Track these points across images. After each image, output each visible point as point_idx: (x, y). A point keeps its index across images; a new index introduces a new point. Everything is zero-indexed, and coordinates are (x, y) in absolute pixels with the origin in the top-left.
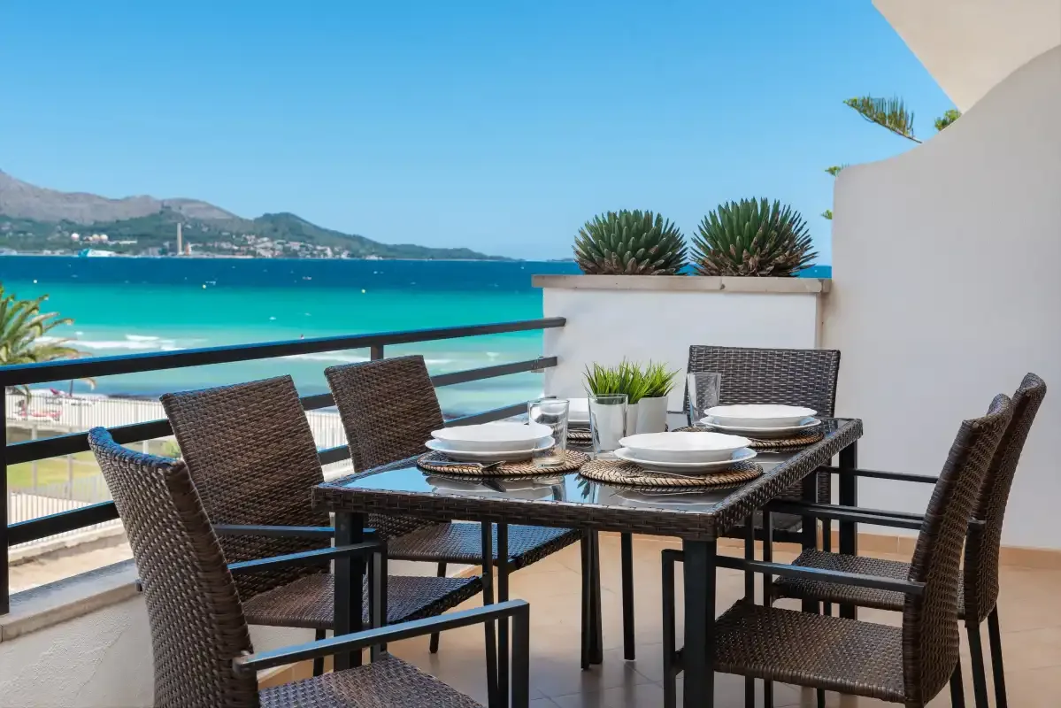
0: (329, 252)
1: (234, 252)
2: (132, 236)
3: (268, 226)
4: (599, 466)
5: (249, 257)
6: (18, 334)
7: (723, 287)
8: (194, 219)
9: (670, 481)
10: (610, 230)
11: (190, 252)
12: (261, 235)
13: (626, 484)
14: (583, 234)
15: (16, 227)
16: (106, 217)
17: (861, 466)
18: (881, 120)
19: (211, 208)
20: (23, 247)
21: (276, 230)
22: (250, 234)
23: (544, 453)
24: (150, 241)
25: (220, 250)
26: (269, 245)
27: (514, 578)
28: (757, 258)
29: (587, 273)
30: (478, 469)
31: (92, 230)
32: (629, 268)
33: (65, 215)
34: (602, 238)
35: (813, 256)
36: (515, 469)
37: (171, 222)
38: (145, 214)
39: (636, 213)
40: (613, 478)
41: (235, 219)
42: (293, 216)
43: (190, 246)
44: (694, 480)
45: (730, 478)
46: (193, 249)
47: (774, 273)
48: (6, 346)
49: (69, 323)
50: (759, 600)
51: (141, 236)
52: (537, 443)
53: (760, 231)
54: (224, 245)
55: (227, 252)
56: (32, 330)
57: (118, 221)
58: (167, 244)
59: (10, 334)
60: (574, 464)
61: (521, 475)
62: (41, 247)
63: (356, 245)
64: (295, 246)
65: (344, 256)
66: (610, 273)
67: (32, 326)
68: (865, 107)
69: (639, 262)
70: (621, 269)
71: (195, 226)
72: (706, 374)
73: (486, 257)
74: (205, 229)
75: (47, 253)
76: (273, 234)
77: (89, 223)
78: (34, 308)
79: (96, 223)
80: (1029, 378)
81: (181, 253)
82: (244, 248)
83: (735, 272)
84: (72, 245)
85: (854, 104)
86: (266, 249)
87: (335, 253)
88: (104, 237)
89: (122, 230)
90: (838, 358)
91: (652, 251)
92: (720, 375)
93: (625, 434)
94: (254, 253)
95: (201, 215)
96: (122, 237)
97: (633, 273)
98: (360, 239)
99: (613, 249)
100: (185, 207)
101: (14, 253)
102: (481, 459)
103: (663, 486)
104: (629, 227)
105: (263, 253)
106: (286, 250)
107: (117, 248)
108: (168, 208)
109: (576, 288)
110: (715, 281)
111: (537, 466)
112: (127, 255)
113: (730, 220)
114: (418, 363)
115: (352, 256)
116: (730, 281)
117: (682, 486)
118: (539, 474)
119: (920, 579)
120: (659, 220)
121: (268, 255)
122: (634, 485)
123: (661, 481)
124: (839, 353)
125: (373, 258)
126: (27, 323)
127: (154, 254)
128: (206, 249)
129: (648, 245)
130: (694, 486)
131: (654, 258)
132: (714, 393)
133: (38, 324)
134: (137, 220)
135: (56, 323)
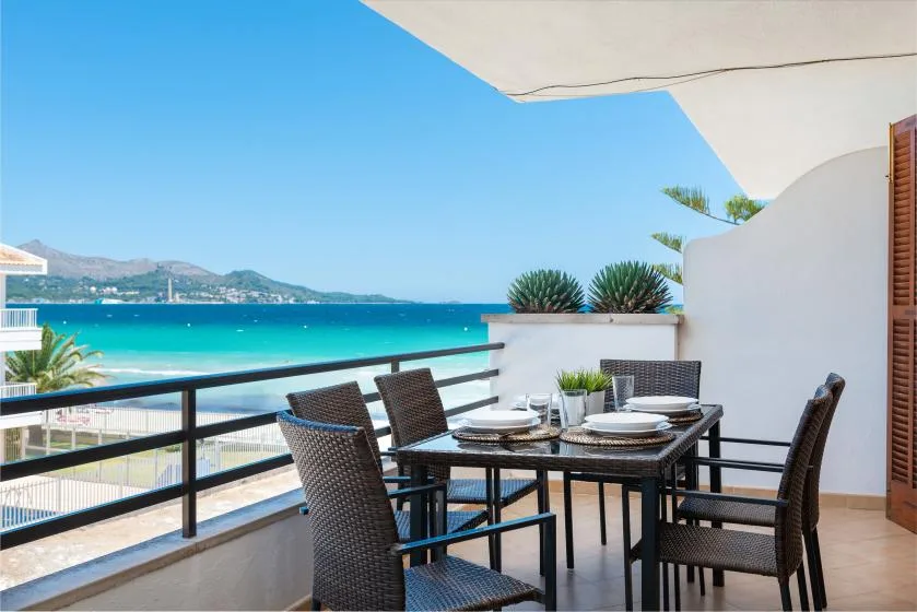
0: (280, 298)
1: (210, 299)
2: (135, 289)
3: (235, 280)
4: (572, 434)
5: (222, 303)
6: (62, 359)
7: (612, 321)
8: (181, 276)
9: (623, 442)
10: (533, 284)
11: (176, 299)
12: (231, 287)
13: (594, 445)
14: (514, 286)
15: (49, 283)
16: (116, 275)
17: (722, 435)
18: (686, 203)
19: (193, 267)
20: (54, 298)
21: (240, 283)
22: (221, 286)
23: (536, 428)
24: (148, 292)
25: (200, 298)
26: (237, 293)
27: (503, 511)
28: (633, 301)
29: (517, 312)
30: (497, 437)
31: (106, 285)
32: (546, 310)
33: (86, 274)
34: (528, 288)
35: (669, 299)
36: (520, 437)
37: (162, 277)
38: (145, 272)
39: (550, 272)
40: (585, 441)
41: (211, 275)
42: (254, 273)
43: (177, 295)
44: (637, 441)
45: (658, 440)
46: (181, 297)
47: (645, 311)
48: (52, 369)
49: (99, 355)
50: (670, 519)
51: (142, 289)
52: (530, 421)
53: (636, 282)
54: (203, 294)
55: (205, 299)
56: (72, 358)
57: (125, 278)
58: (161, 294)
59: (55, 363)
60: (556, 434)
61: (524, 441)
62: (68, 297)
63: (298, 293)
64: (255, 294)
65: (291, 302)
66: (534, 312)
67: (71, 355)
68: (676, 194)
69: (553, 304)
70: (541, 309)
71: (181, 281)
72: (623, 377)
73: (394, 301)
74: (189, 283)
75: (71, 301)
76: (239, 285)
77: (102, 279)
78: (71, 343)
79: (108, 279)
80: (831, 377)
81: (171, 300)
82: (217, 297)
83: (619, 311)
84: (90, 296)
85: (667, 192)
86: (234, 297)
87: (284, 299)
88: (115, 289)
89: (130, 285)
90: (700, 367)
91: (562, 297)
92: (633, 377)
93: (585, 415)
94: (225, 300)
95: (186, 273)
96: (129, 289)
97: (549, 312)
98: (303, 289)
99: (535, 296)
100: (174, 266)
101: (48, 302)
102: (499, 432)
103: (618, 445)
104: (546, 280)
105: (231, 300)
106: (248, 297)
107: (124, 298)
108: (162, 267)
109: (511, 322)
110: (606, 317)
111: (534, 435)
112: (131, 302)
113: (615, 275)
114: (426, 373)
115: (297, 301)
116: (616, 317)
117: (630, 445)
118: (534, 440)
119: (785, 498)
120: (565, 275)
121: (236, 301)
122: (599, 445)
123: (616, 442)
124: (700, 363)
125: (313, 302)
126: (67, 353)
127: (151, 301)
128: (189, 297)
129: (559, 294)
130: (638, 445)
131: (563, 303)
132: (630, 389)
133: (76, 353)
134: (140, 277)
135: (90, 354)
